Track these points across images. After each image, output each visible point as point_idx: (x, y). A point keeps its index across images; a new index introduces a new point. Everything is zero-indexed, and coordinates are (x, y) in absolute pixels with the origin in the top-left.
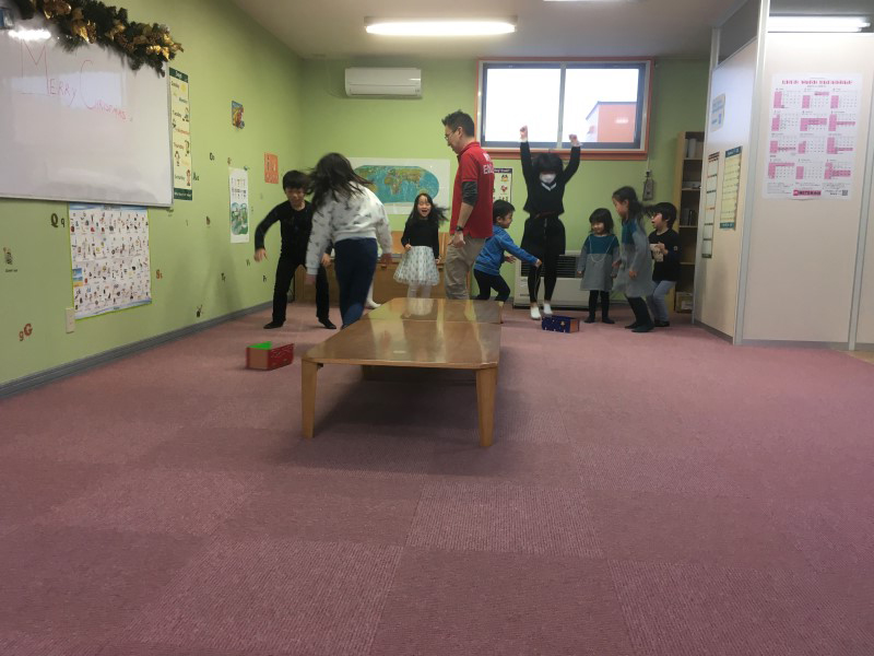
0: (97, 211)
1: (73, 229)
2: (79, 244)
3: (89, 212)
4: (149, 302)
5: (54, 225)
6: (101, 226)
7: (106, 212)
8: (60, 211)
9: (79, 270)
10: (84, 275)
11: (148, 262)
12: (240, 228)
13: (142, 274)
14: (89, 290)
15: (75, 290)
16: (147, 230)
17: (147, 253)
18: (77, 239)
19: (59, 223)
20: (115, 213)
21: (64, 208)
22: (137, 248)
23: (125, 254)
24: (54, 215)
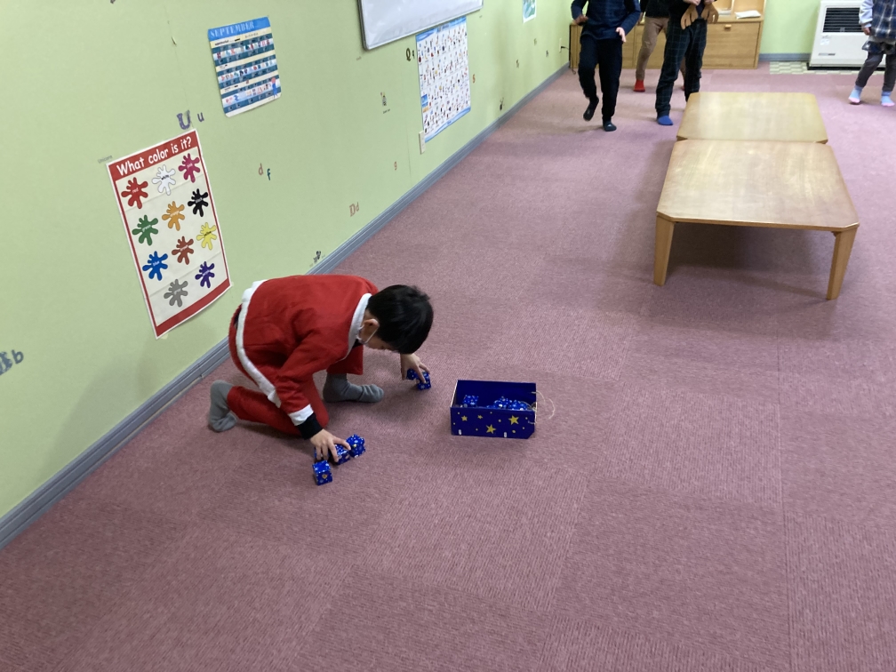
0: (434, 35)
1: (420, 60)
2: (425, 73)
3: (429, 39)
4: (469, 109)
5: (409, 59)
6: (437, 49)
7: (441, 34)
8: (411, 43)
9: (425, 97)
10: (429, 100)
11: (467, 72)
12: (530, 10)
13: (464, 85)
14: (432, 113)
15: (424, 115)
16: (466, 41)
17: (467, 63)
18: (422, 68)
19: (411, 57)
20: (445, 32)
21: (414, 39)
22: (460, 61)
23: (453, 69)
24: (408, 50)
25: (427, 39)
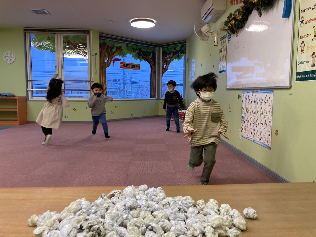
0: (250, 94)
1: (242, 101)
5: (239, 98)
6: (251, 100)
7: (253, 94)
9: (243, 117)
10: (244, 120)
11: (271, 124)
20: (256, 94)
21: (241, 92)
24: (239, 95)
25: (247, 94)
